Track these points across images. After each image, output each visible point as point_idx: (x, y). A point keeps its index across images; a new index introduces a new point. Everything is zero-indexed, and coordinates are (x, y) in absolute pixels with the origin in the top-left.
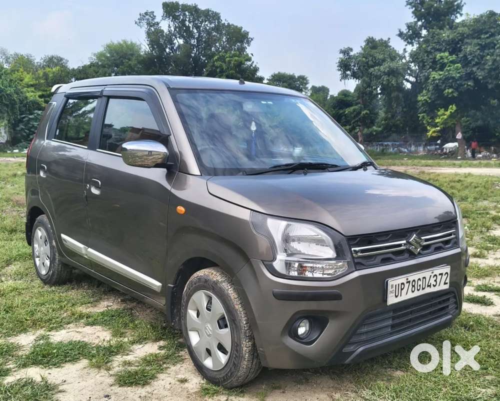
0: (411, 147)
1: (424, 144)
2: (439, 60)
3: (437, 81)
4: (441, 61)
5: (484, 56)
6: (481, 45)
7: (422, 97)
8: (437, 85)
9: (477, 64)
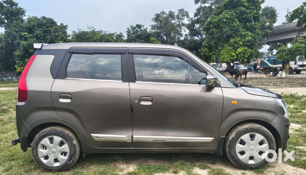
0: (8, 77)
1: (15, 75)
2: (23, 36)
3: (25, 46)
4: (25, 36)
5: (46, 36)
6: (44, 31)
7: (17, 53)
8: (25, 47)
9: (43, 39)
